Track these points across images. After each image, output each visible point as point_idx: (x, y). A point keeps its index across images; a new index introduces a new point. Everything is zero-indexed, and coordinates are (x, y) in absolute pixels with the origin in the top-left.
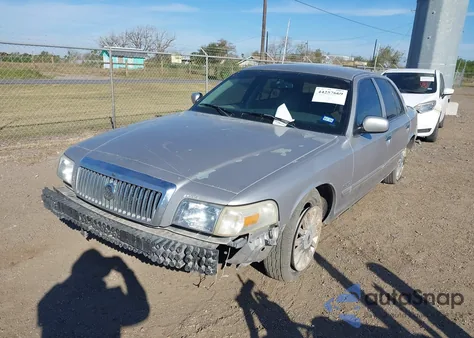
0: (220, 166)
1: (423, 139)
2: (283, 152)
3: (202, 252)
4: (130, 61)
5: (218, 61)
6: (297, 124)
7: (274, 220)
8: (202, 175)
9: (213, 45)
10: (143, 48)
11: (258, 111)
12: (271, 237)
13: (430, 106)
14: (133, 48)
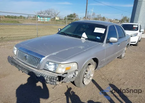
0: (60, 51)
1: (133, 45)
2: (82, 47)
3: (52, 78)
4: (46, 19)
5: (73, 19)
6: (88, 39)
7: (76, 69)
8: (54, 54)
9: (72, 15)
10: (50, 15)
11: (77, 35)
12: (75, 74)
13: (136, 35)
14: (47, 15)
